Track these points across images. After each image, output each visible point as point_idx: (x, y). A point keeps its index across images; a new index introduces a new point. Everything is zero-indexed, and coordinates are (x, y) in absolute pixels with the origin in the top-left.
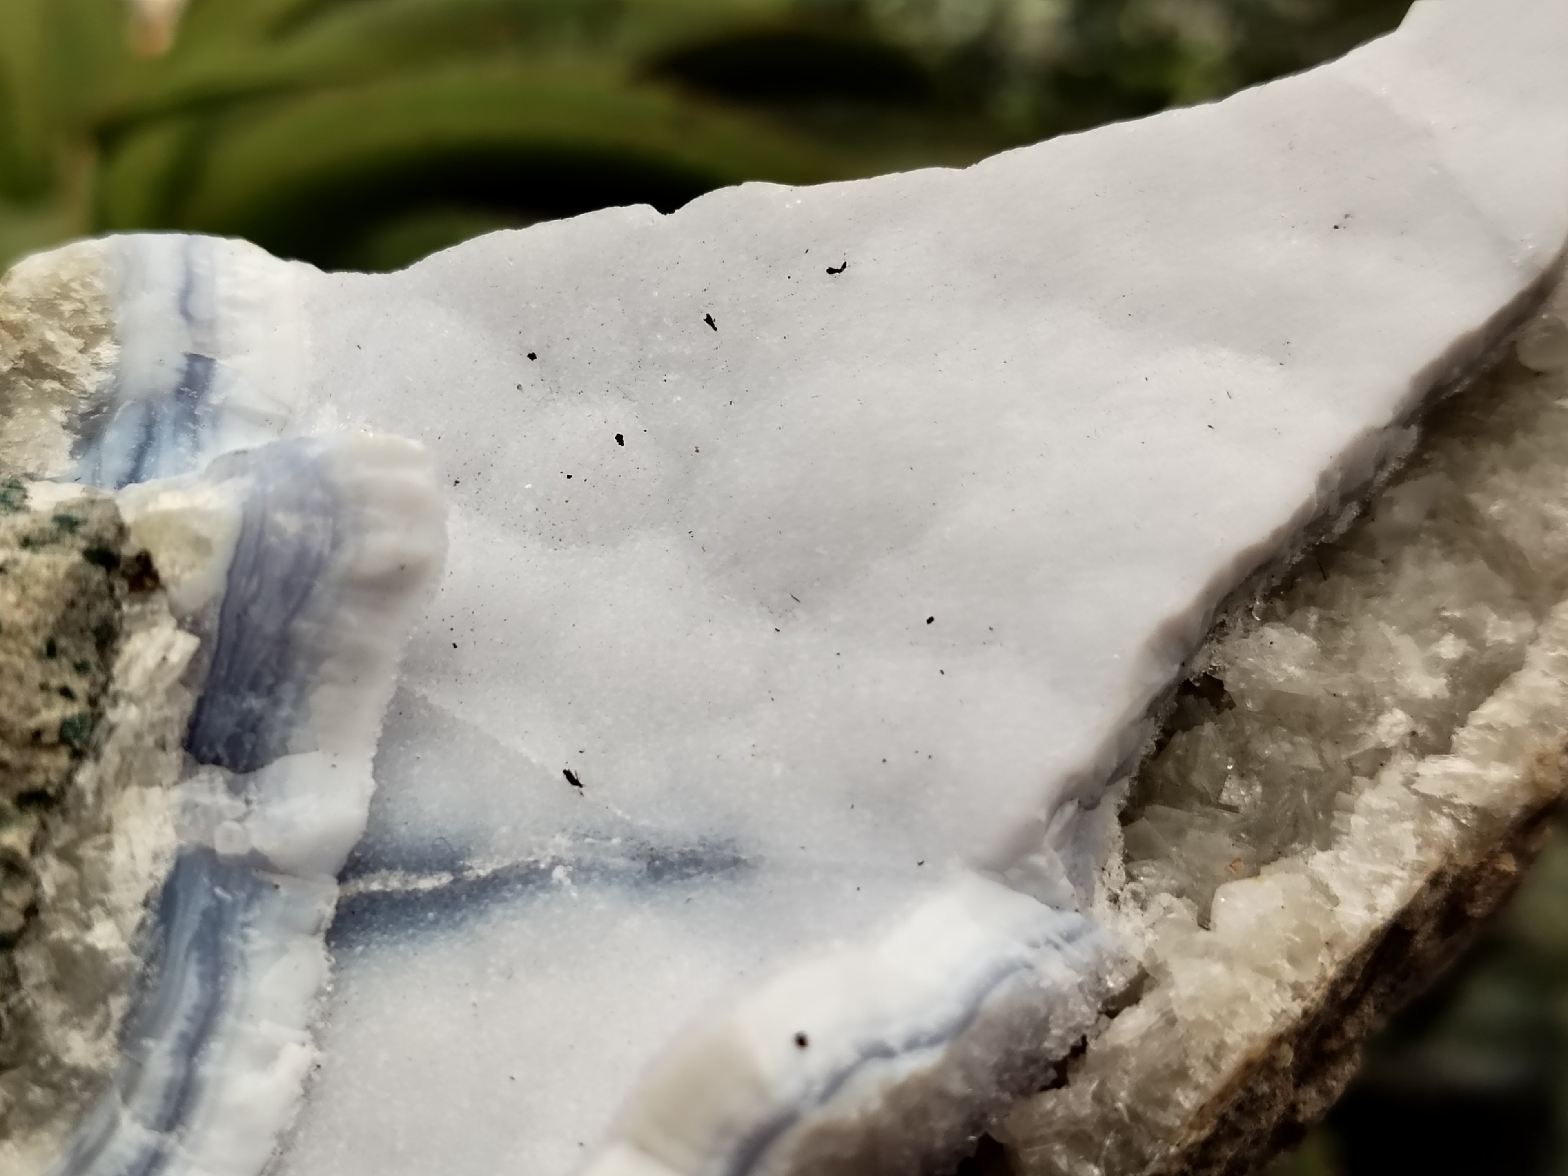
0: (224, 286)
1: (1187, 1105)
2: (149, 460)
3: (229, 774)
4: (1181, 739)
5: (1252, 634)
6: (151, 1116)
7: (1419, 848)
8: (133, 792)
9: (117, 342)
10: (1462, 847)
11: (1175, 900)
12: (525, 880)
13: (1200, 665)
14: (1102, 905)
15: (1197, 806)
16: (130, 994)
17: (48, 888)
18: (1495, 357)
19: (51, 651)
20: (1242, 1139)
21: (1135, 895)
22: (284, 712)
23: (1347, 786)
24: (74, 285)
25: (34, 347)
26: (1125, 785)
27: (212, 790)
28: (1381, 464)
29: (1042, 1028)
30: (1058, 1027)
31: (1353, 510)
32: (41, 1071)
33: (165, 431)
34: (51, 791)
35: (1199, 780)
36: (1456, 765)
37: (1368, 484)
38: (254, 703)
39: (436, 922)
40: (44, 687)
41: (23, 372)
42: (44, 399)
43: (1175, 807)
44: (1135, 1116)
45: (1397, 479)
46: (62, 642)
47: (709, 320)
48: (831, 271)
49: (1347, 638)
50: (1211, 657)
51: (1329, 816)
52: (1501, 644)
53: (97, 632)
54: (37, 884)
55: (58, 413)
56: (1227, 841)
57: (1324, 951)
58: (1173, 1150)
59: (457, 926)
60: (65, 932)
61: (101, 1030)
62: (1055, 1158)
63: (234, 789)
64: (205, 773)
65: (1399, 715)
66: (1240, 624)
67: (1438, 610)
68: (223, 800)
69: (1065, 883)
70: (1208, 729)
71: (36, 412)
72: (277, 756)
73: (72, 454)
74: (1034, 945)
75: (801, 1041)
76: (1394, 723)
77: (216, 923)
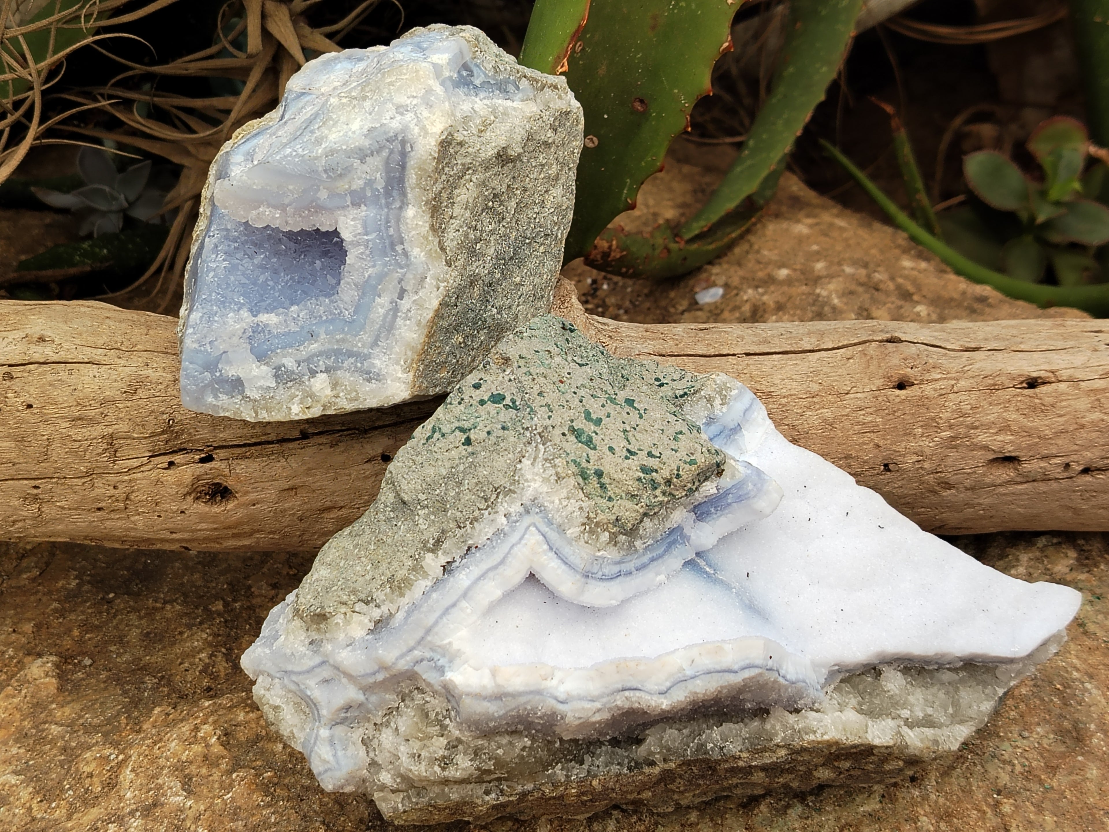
1: (811, 738)
3: (695, 518)
4: (864, 676)
5: (895, 671)
6: (637, 565)
8: (684, 507)
9: (728, 408)
11: (837, 704)
12: (727, 586)
13: (881, 666)
14: (825, 691)
15: (856, 691)
17: (661, 513)
18: (991, 665)
19: (698, 474)
21: (831, 696)
22: (715, 516)
23: (887, 715)
25: (711, 395)
26: (847, 676)
27: (691, 518)
28: (949, 663)
29: (800, 698)
31: (935, 667)
32: (631, 541)
33: (723, 435)
34: (676, 497)
35: (861, 687)
36: (911, 733)
37: (943, 664)
38: (713, 510)
39: (704, 578)
41: (706, 399)
42: (706, 408)
43: (852, 688)
44: (799, 732)
45: (949, 669)
46: (701, 474)
47: (848, 513)
48: (880, 526)
49: (912, 689)
50: (884, 668)
51: (879, 717)
52: (940, 720)
53: (706, 476)
54: (660, 510)
55: (706, 413)
56: (857, 703)
58: (801, 743)
59: (707, 582)
61: (644, 544)
62: (777, 726)
63: (694, 521)
64: (692, 514)
65: (908, 712)
66: (895, 667)
67: (934, 702)
68: (691, 521)
69: (823, 680)
70: (871, 680)
71: (702, 409)
72: (705, 522)
74: (811, 684)
75: (771, 657)
76: (905, 713)
77: (674, 542)
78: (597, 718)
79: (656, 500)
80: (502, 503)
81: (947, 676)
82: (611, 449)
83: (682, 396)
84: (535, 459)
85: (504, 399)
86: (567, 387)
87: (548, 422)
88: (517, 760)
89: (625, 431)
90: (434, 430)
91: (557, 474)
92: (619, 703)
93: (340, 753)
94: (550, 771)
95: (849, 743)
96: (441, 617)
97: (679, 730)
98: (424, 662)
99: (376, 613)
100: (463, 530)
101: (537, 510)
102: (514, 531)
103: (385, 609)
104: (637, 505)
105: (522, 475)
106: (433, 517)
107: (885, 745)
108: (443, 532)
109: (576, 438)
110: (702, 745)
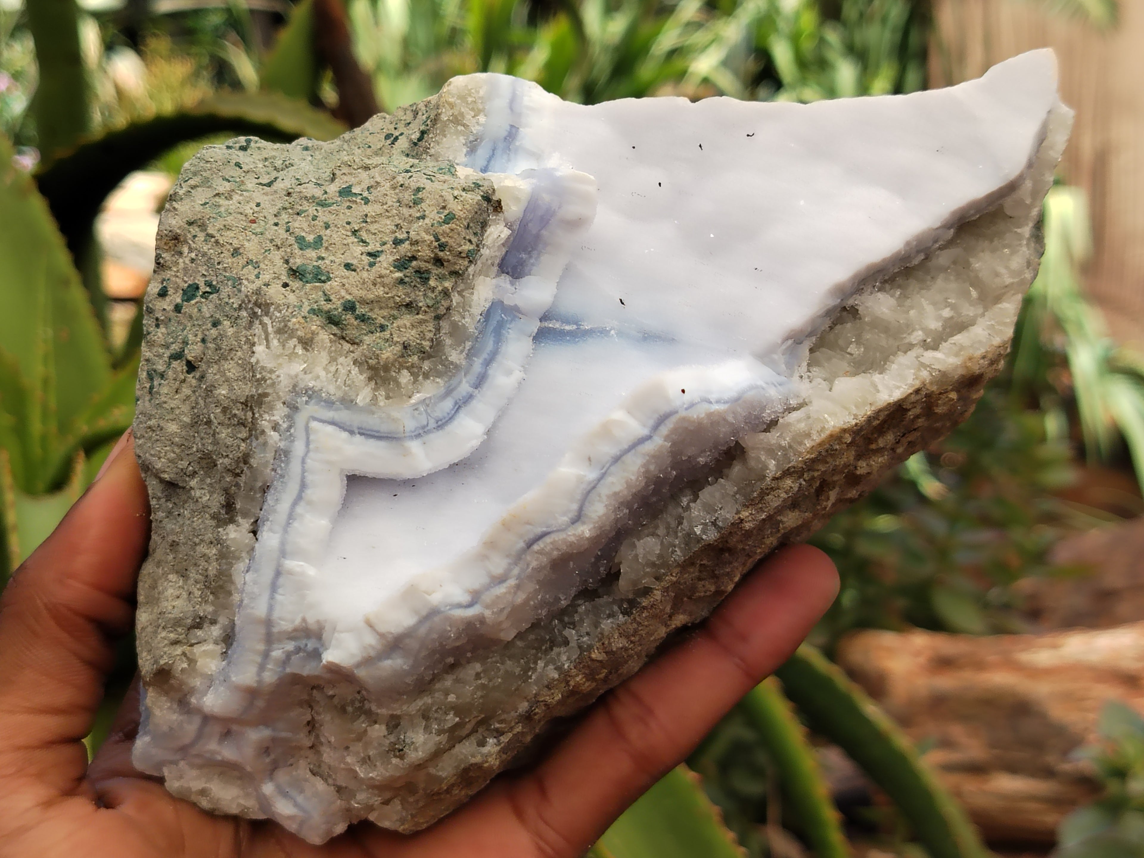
0: (526, 101)
1: (808, 445)
2: (492, 163)
3: (511, 279)
4: (839, 327)
5: (873, 295)
6: (472, 382)
7: (914, 379)
8: (482, 277)
9: (485, 116)
10: (931, 383)
11: (823, 382)
12: (601, 333)
13: (850, 302)
14: (796, 377)
15: (838, 351)
16: (472, 342)
17: (454, 303)
18: (991, 209)
19: (468, 227)
20: (828, 465)
21: (809, 377)
22: (532, 261)
23: (894, 354)
24: (473, 91)
25: (456, 113)
26: (814, 339)
27: (505, 282)
28: (936, 241)
29: (763, 409)
30: (769, 410)
31: (922, 257)
32: (442, 360)
33: (498, 152)
34: (460, 272)
35: (841, 342)
36: (938, 355)
37: (930, 248)
38: (524, 256)
39: (569, 341)
40: (464, 238)
41: (452, 121)
42: (458, 133)
43: (830, 350)
44: (790, 447)
45: (940, 248)
46: (471, 225)
47: (700, 146)
48: (748, 135)
49: (908, 302)
50: (855, 300)
51: (885, 364)
52: (968, 315)
53: (482, 223)
54: (451, 301)
55: (462, 139)
56: (846, 365)
57: (869, 406)
58: (800, 459)
59: (576, 343)
60: (456, 318)
61: (462, 352)
62: (761, 456)
63: (512, 284)
64: (503, 276)
65: (920, 333)
66: (869, 290)
67: (947, 298)
68: (508, 286)
69: (783, 366)
70: (849, 325)
71: (454, 137)
72: (527, 275)
73: (466, 155)
74: (767, 383)
75: (683, 391)
76: (918, 335)
77: (501, 326)
78: (521, 597)
79: (437, 292)
80: (261, 416)
81: (943, 258)
82: (348, 266)
83: (420, 139)
84: (267, 339)
85: (197, 288)
86: (262, 223)
87: (258, 283)
88: (479, 693)
89: (355, 232)
90: (151, 378)
91: (301, 340)
92: (534, 564)
93: (300, 799)
94: (533, 677)
95: (861, 419)
96: (272, 598)
97: (653, 534)
98: (293, 658)
99: (216, 631)
100: (243, 476)
101: (305, 399)
102: (293, 441)
103: (223, 620)
104: (418, 314)
105: (263, 368)
106: (208, 481)
107: (910, 391)
108: (226, 491)
109: (301, 280)
110: (688, 535)
